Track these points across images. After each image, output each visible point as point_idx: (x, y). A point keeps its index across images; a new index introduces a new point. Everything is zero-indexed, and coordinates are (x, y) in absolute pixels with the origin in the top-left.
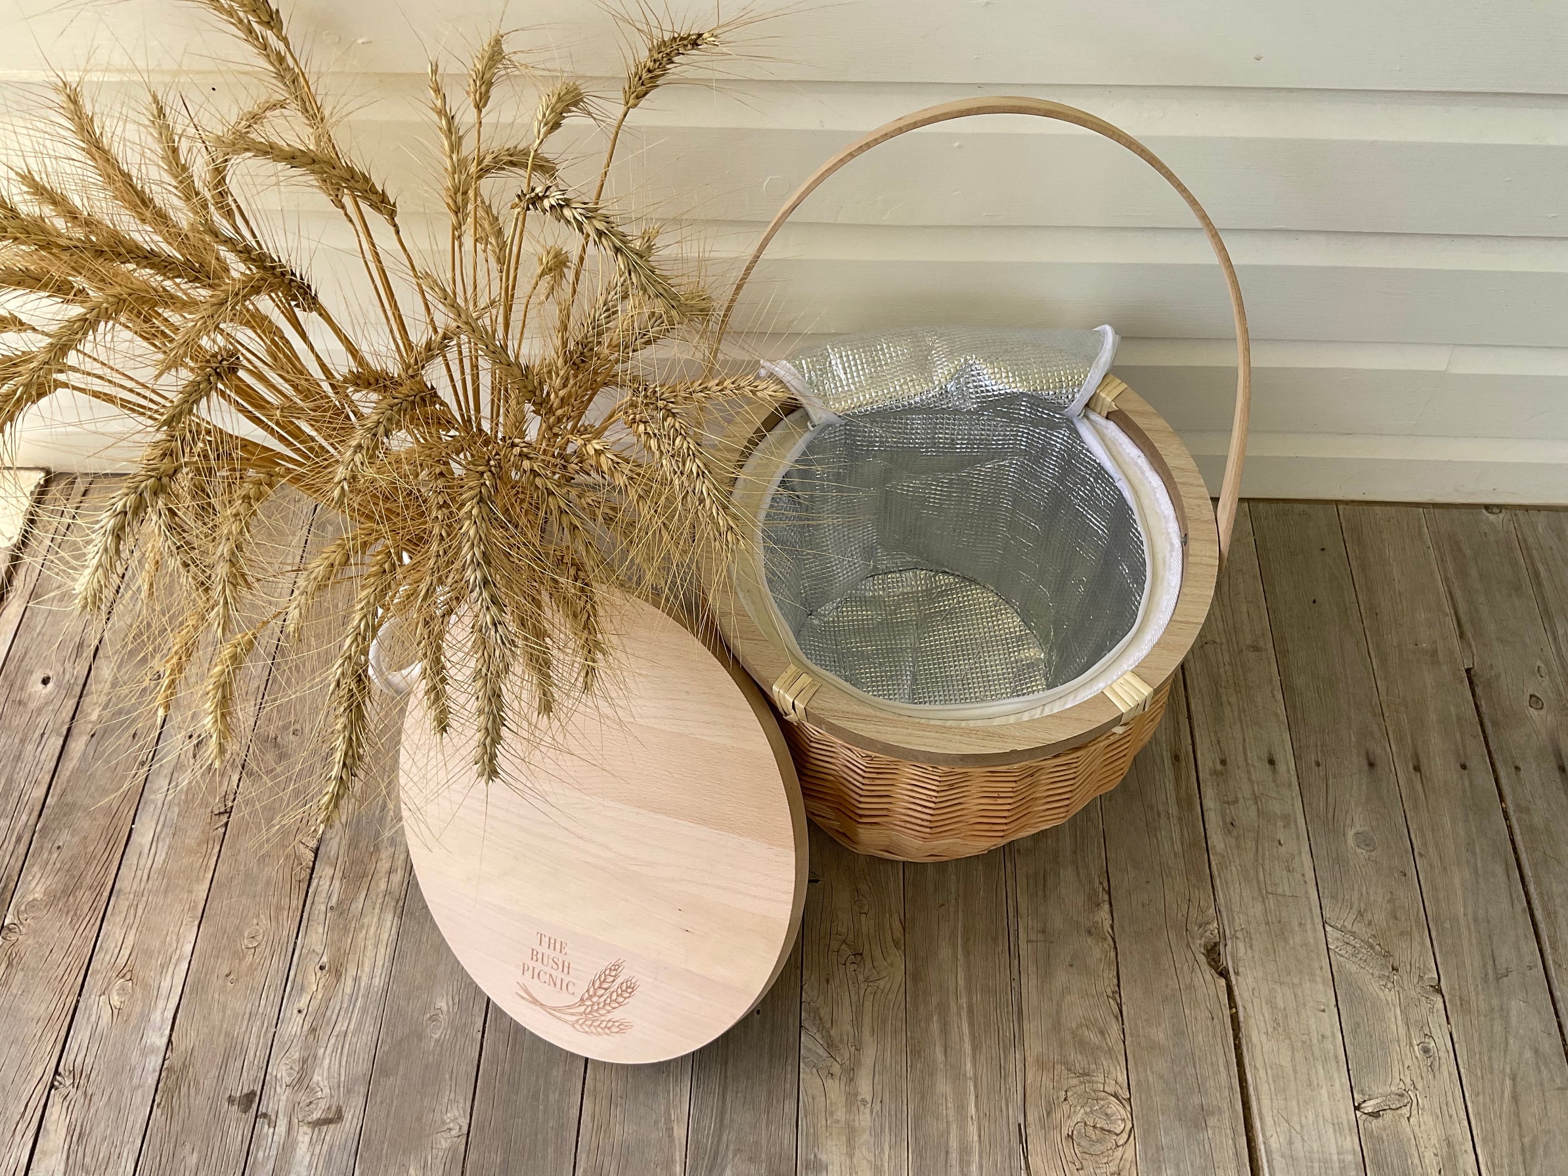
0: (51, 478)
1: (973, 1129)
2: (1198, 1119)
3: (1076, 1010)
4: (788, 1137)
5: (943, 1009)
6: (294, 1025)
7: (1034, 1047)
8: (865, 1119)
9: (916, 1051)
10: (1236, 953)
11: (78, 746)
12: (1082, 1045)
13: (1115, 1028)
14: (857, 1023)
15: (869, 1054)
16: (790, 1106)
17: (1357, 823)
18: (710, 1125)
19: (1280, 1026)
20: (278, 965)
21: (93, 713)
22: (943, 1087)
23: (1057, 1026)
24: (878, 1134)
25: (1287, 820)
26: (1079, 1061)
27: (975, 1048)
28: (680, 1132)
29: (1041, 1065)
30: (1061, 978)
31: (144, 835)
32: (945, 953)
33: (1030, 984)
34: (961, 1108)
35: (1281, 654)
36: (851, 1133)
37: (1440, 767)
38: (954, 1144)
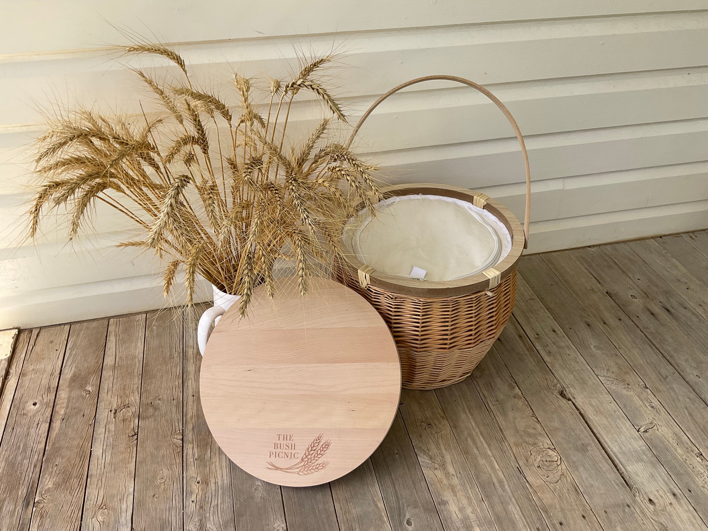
0: (20, 331)
1: (500, 473)
2: (583, 449)
3: (521, 424)
4: (427, 495)
5: (470, 435)
6: (191, 507)
7: (512, 440)
8: (455, 481)
9: (466, 452)
10: (570, 391)
11: (57, 424)
12: (529, 435)
13: (538, 426)
14: (438, 448)
15: (448, 458)
16: (423, 484)
17: (593, 343)
18: (393, 499)
19: (598, 412)
20: (177, 486)
21: (61, 411)
22: (482, 461)
23: (517, 431)
24: (463, 485)
25: (568, 347)
26: (530, 440)
27: (489, 445)
28: (381, 505)
29: (517, 445)
30: (511, 415)
31: (98, 451)
32: (463, 416)
33: (500, 419)
34: (493, 468)
35: (542, 300)
36: (453, 488)
37: (612, 321)
38: (495, 480)
